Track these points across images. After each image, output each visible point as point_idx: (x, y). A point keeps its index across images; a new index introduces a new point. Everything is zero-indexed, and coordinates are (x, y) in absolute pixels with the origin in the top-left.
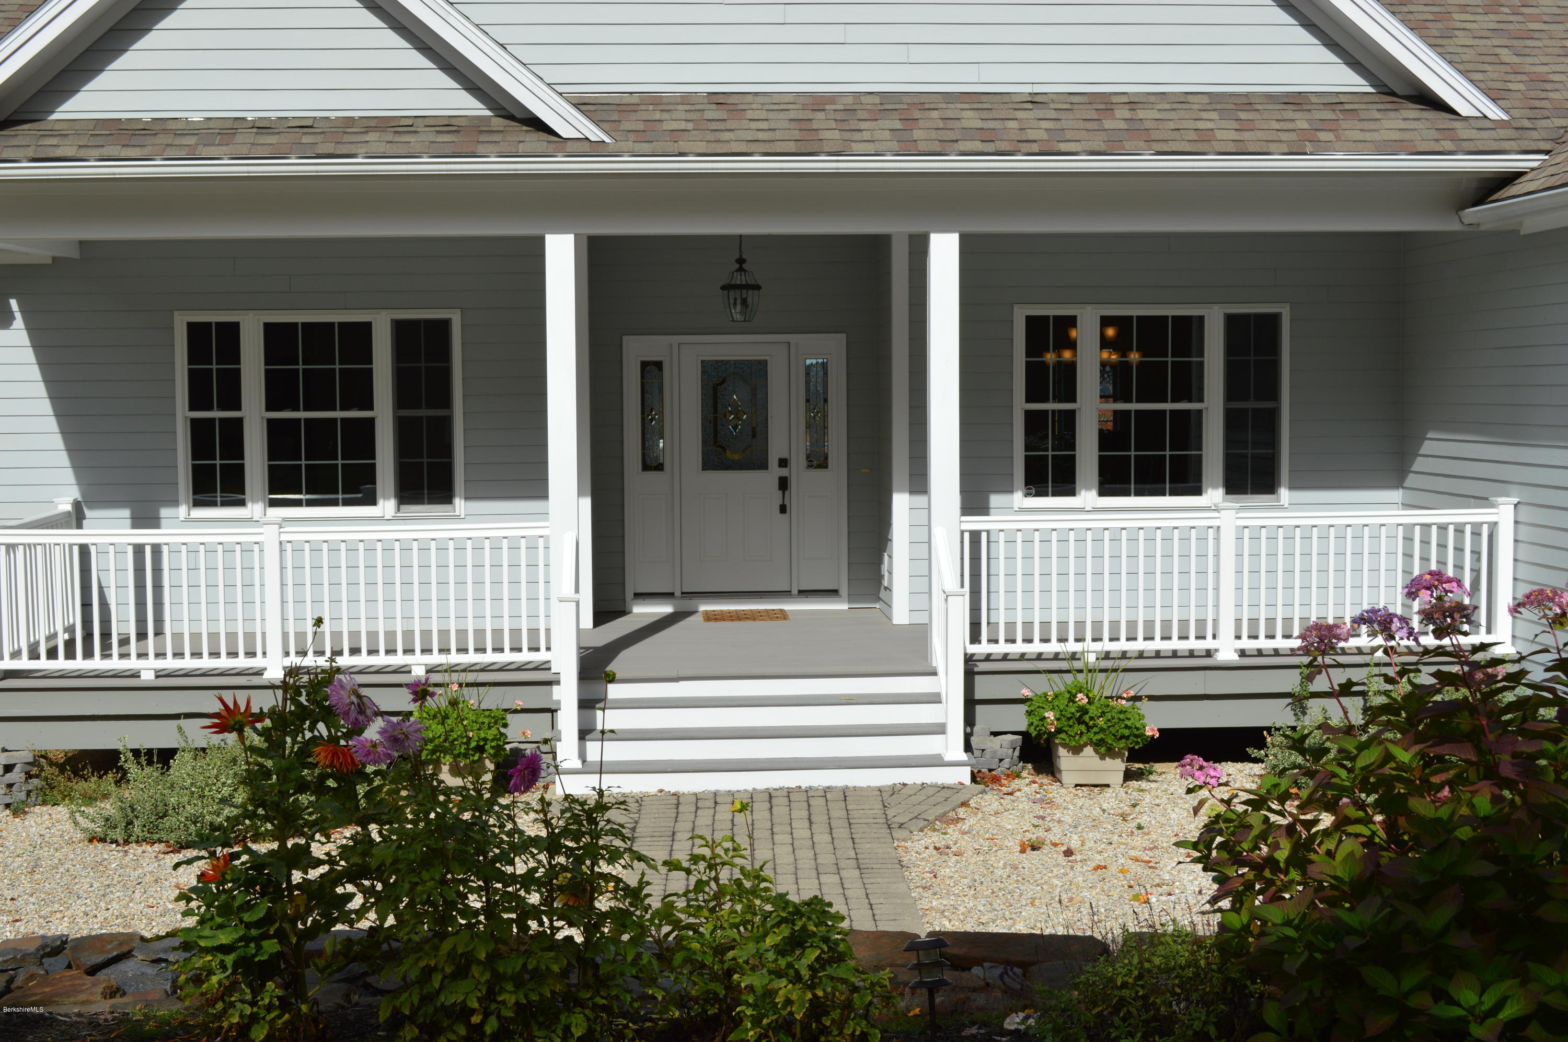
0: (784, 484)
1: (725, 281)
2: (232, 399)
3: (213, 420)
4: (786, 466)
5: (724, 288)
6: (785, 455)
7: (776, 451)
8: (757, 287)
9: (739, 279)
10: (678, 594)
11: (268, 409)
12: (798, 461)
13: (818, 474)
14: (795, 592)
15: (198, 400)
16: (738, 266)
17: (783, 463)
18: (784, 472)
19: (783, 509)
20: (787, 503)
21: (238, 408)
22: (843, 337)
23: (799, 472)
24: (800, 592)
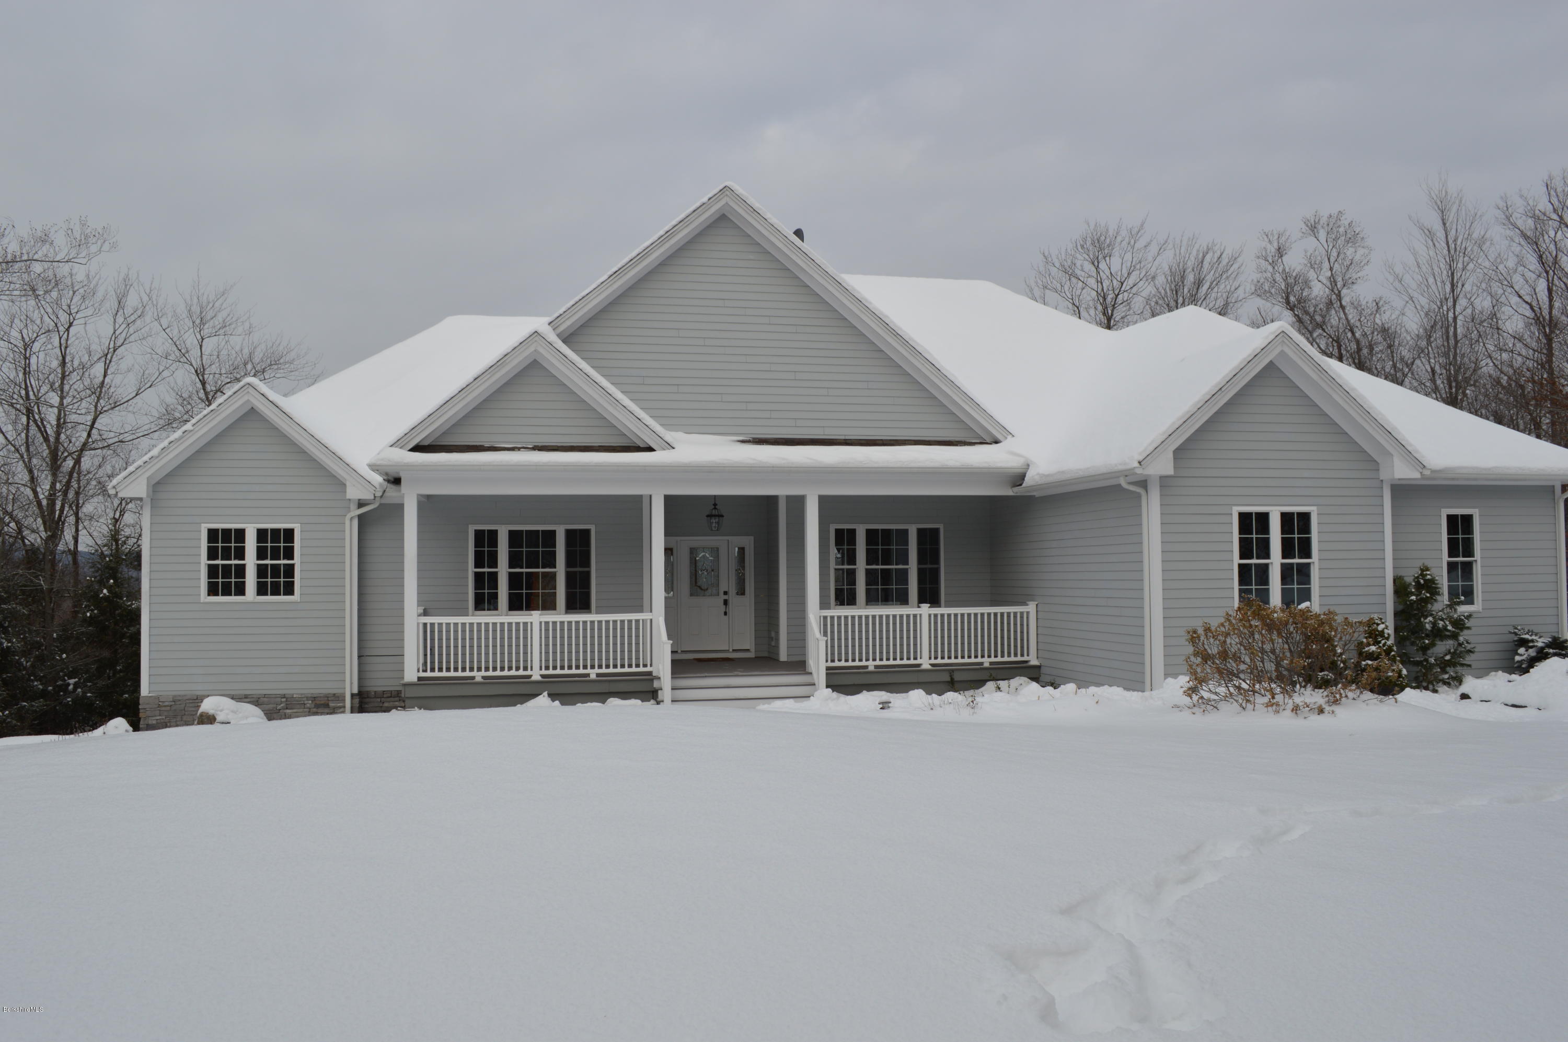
0: (726, 602)
1: (708, 513)
2: (494, 563)
3: (484, 572)
4: (727, 594)
5: (708, 516)
6: (726, 590)
7: (723, 587)
8: (722, 516)
9: (714, 512)
10: (679, 651)
11: (510, 567)
12: (733, 591)
13: (741, 598)
14: (731, 650)
15: (479, 563)
16: (713, 507)
17: (725, 593)
18: (726, 597)
19: (725, 614)
20: (727, 611)
21: (496, 567)
22: (752, 538)
23: (734, 599)
24: (733, 650)
